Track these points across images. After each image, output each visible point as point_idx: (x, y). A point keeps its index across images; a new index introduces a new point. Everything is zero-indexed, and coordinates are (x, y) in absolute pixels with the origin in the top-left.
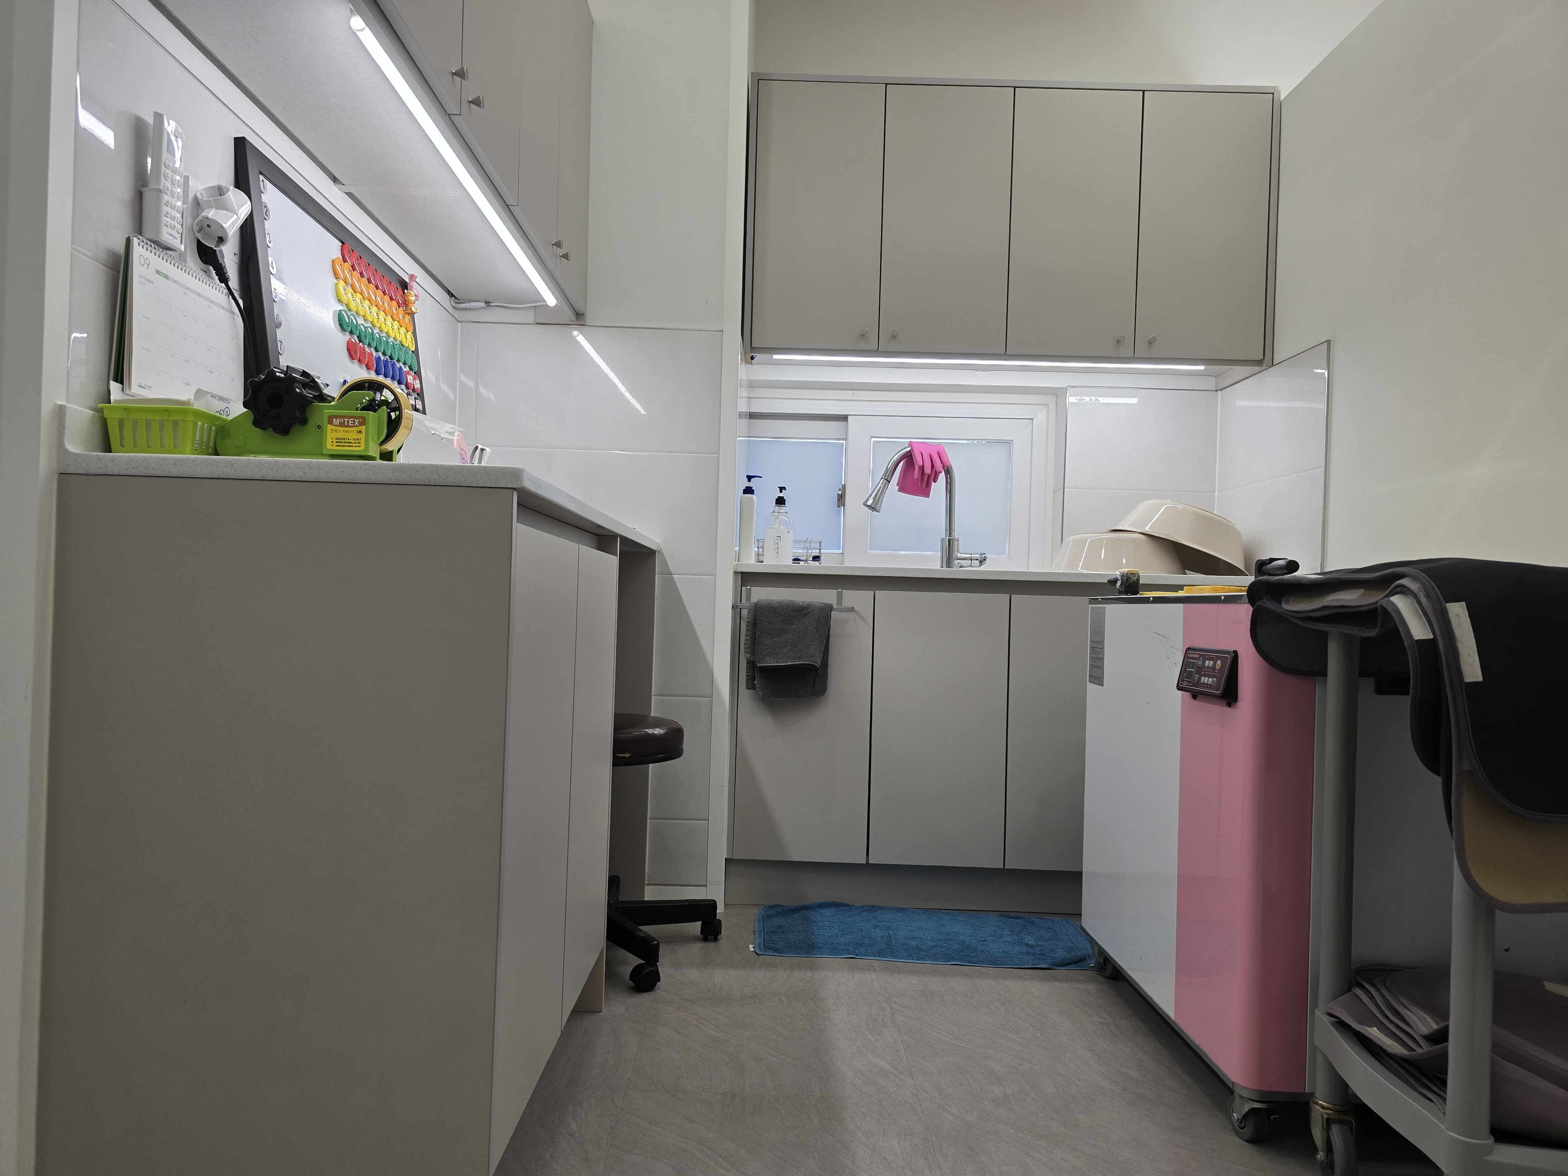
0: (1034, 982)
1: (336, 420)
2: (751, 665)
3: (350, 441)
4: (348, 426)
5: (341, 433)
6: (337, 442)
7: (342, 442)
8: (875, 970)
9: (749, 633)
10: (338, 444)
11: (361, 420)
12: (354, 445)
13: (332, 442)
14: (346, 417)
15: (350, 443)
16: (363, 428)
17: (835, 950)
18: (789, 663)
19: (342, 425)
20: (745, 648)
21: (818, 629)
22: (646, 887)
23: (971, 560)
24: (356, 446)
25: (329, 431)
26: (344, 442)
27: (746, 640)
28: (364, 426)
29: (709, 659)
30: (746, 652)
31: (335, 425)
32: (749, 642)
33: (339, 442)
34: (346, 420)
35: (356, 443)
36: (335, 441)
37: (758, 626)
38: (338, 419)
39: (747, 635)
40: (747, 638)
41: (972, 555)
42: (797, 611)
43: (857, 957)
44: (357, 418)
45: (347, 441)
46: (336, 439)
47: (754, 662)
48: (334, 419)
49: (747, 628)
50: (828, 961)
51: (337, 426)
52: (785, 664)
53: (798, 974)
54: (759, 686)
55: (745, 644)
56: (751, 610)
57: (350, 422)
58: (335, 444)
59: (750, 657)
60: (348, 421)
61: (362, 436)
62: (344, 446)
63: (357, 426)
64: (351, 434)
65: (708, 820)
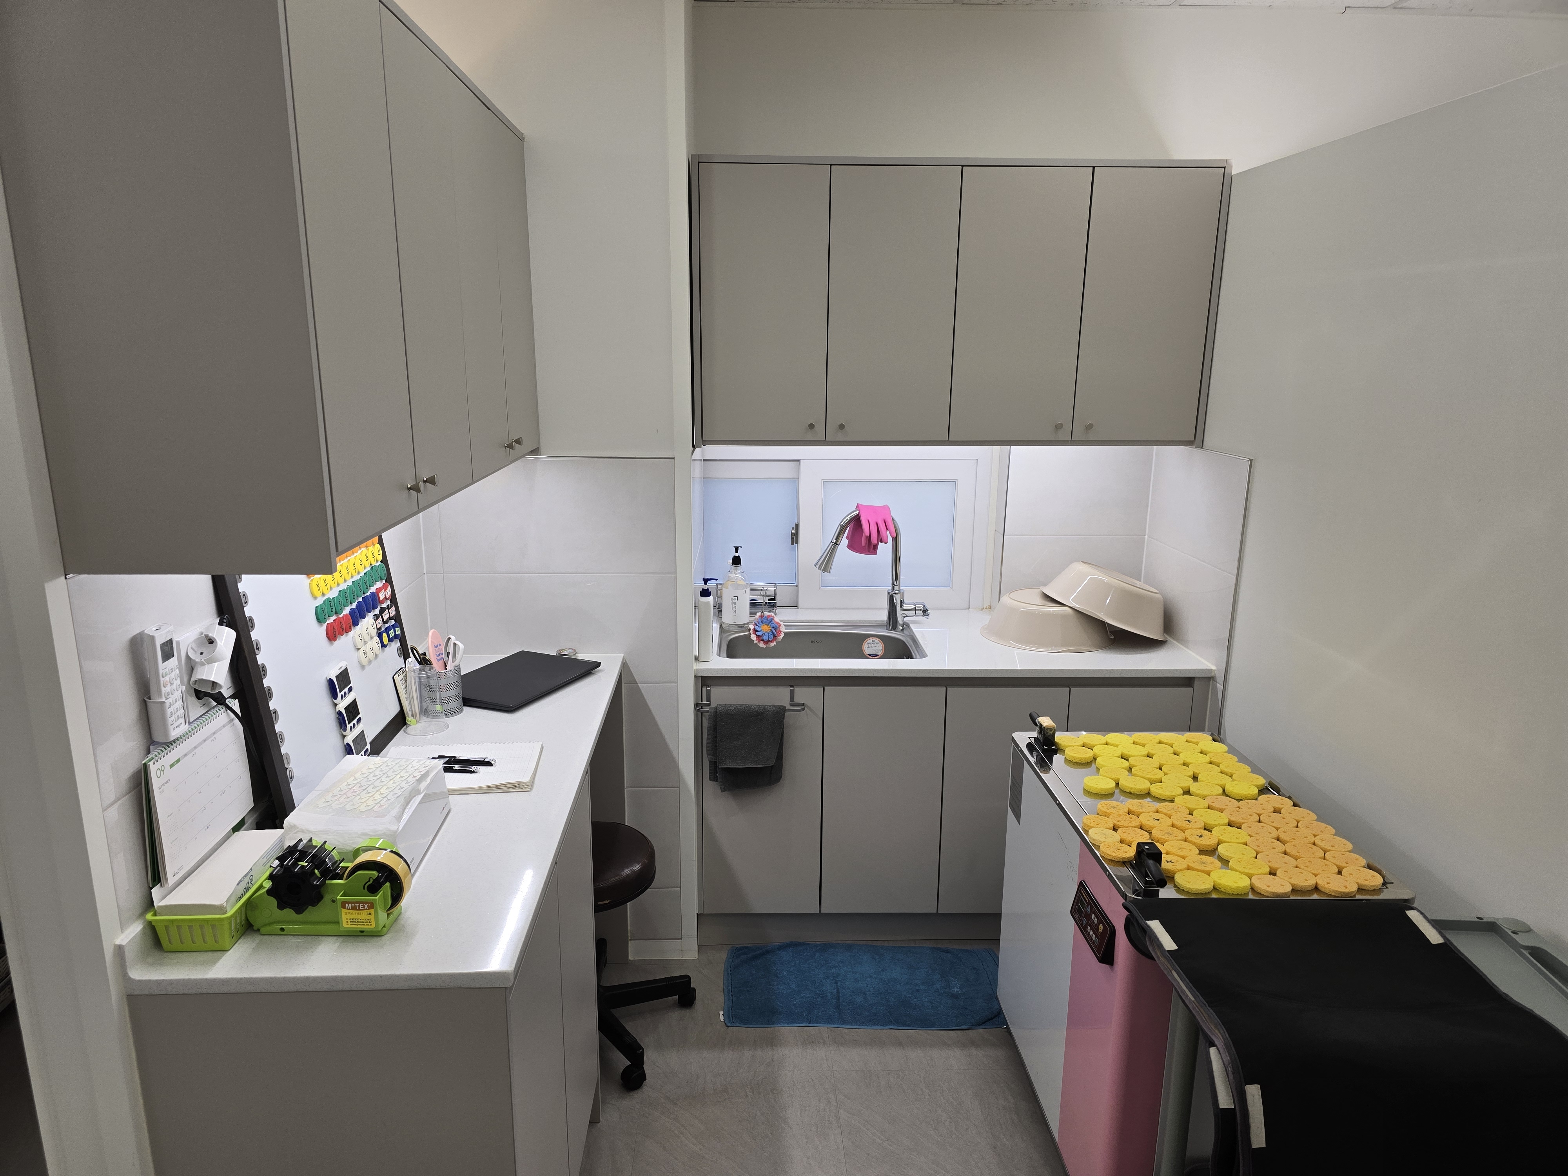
0: (956, 1050)
1: (348, 905)
2: (714, 766)
3: (362, 921)
4: (359, 909)
5: (354, 915)
6: (351, 922)
7: (355, 922)
8: (824, 1043)
9: (710, 736)
10: (352, 923)
11: (369, 905)
12: (366, 924)
13: (347, 922)
14: (357, 903)
15: (362, 922)
16: (372, 911)
17: (793, 1018)
18: (747, 766)
19: (354, 908)
20: (707, 751)
21: (772, 733)
22: (629, 942)
23: (916, 610)
24: (368, 925)
25: (343, 915)
26: (358, 922)
27: (707, 743)
28: (373, 910)
29: (675, 755)
30: (708, 754)
31: (348, 909)
32: (710, 745)
33: (353, 922)
34: (357, 905)
35: (368, 922)
36: (349, 921)
37: (718, 731)
38: (350, 905)
39: (708, 739)
40: (709, 742)
41: (916, 606)
42: (753, 716)
43: (810, 1025)
44: (366, 903)
45: (360, 921)
46: (350, 919)
47: (716, 762)
48: (347, 905)
49: (708, 732)
50: (787, 1031)
51: (350, 909)
52: (744, 767)
53: (760, 1053)
54: (721, 780)
55: (707, 747)
56: (711, 716)
57: (361, 906)
58: (349, 923)
59: (712, 759)
60: (359, 906)
61: (372, 917)
62: (357, 925)
63: (366, 909)
64: (363, 915)
65: (680, 888)
